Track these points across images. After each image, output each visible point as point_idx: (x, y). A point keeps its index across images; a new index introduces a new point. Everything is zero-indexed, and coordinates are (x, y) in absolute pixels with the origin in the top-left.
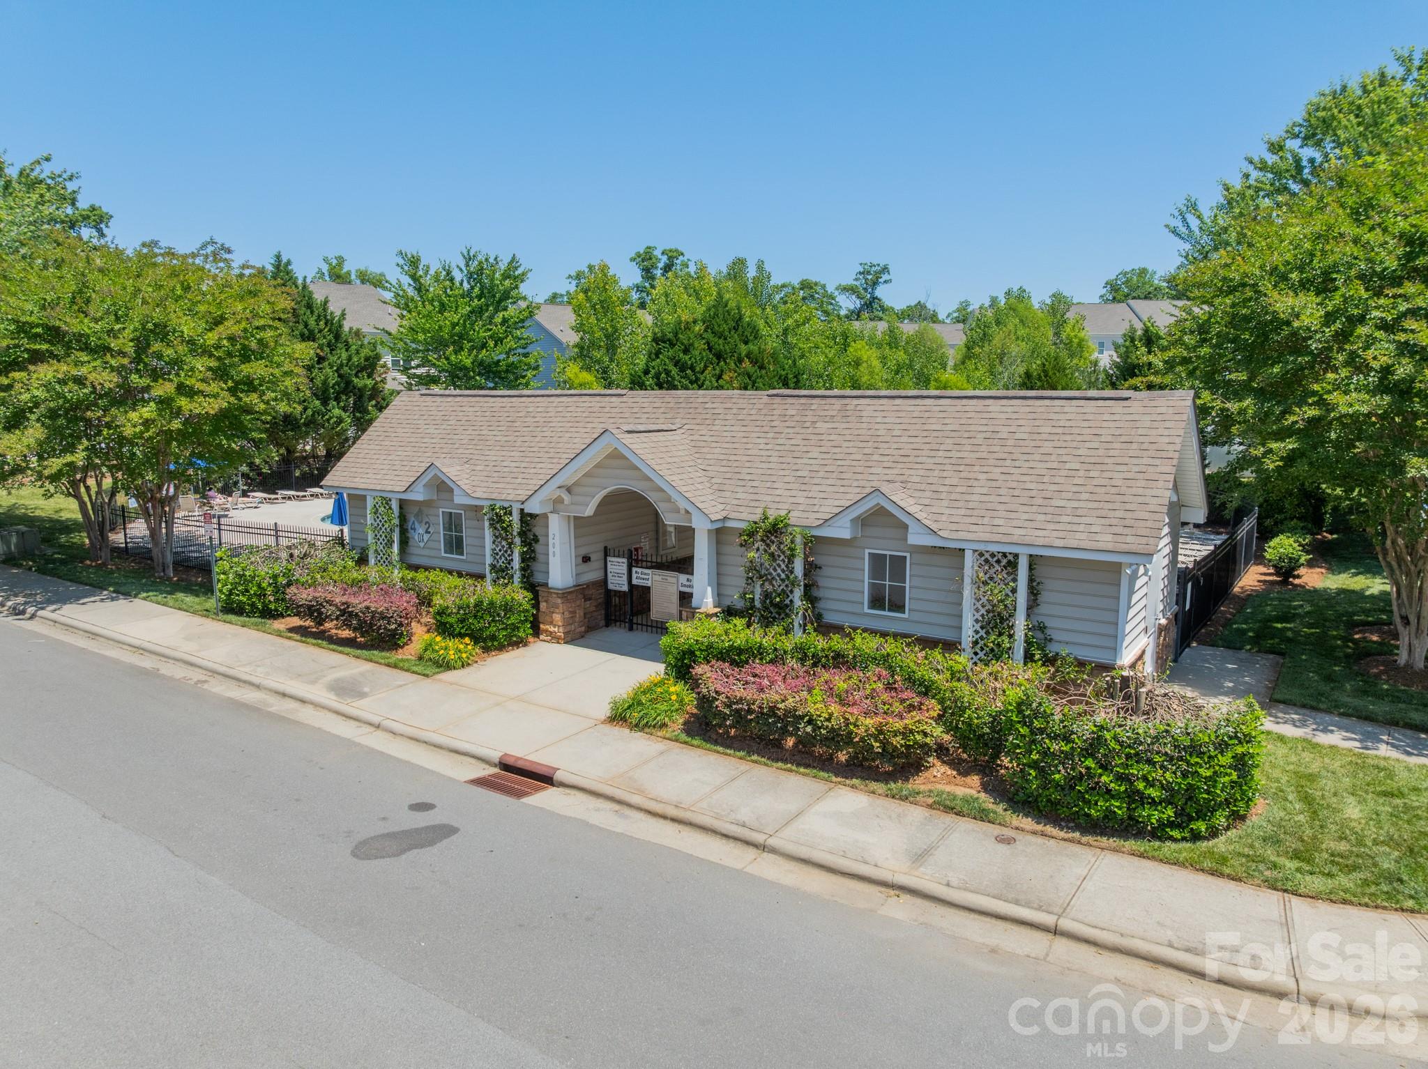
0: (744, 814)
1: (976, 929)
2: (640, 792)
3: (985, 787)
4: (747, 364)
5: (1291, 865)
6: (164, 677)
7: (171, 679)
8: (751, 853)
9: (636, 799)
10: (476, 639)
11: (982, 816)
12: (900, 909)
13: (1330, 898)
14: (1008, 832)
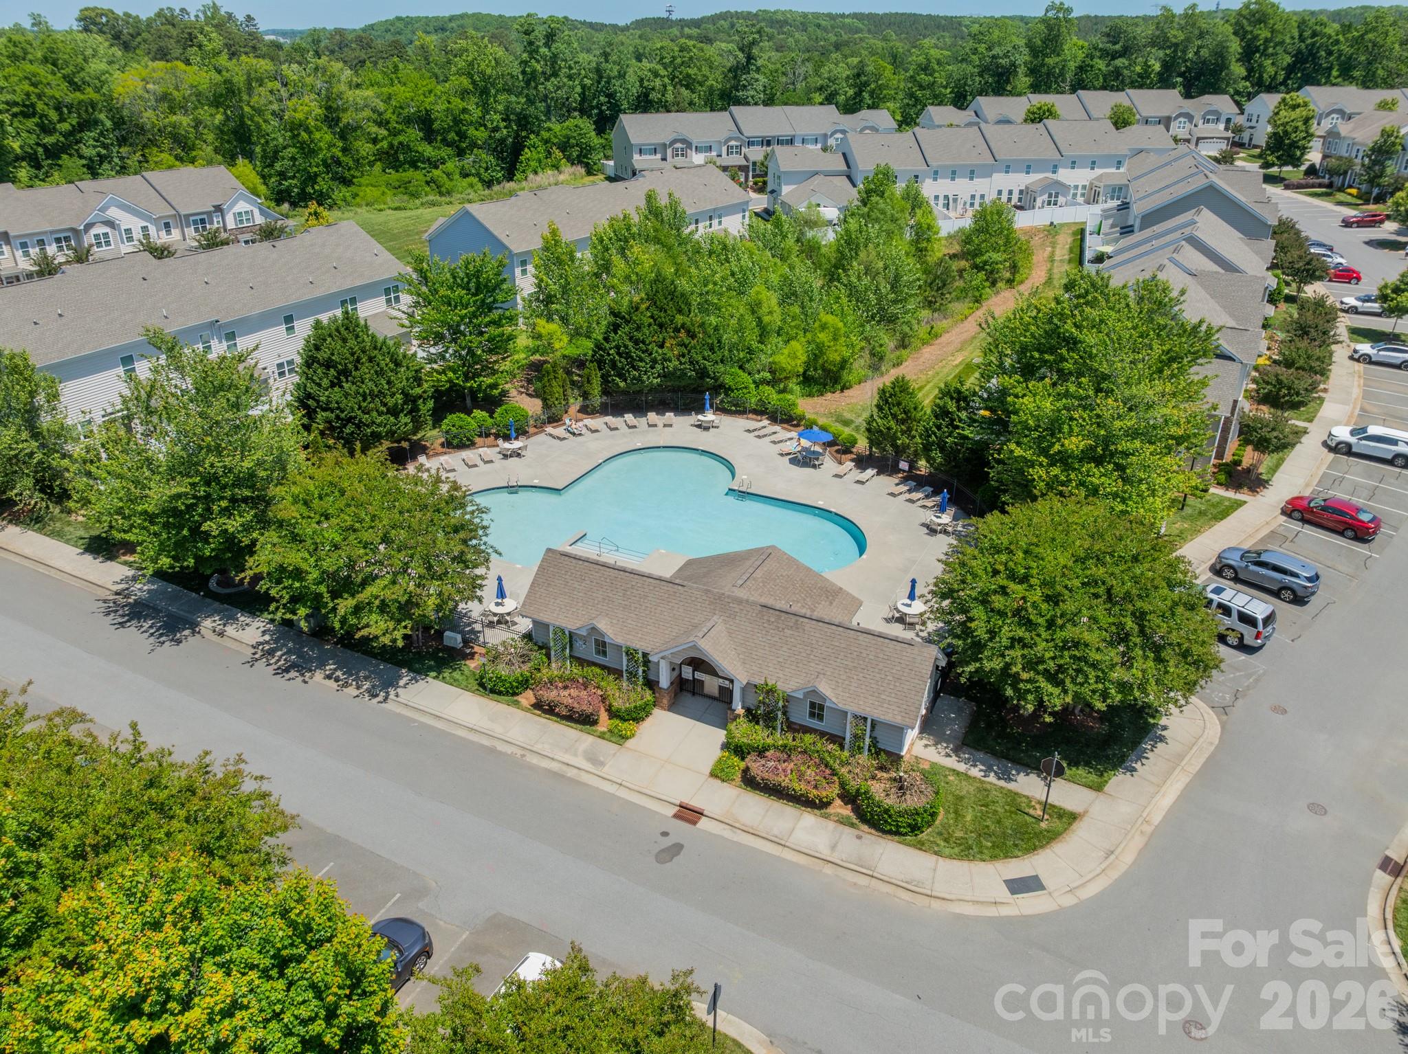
0: (775, 831)
1: (851, 877)
2: (737, 821)
3: (853, 810)
4: (683, 334)
5: (942, 843)
6: (500, 752)
7: (505, 754)
8: (780, 848)
9: (737, 825)
10: (634, 720)
11: (852, 825)
12: (828, 870)
13: (950, 857)
14: (861, 833)
